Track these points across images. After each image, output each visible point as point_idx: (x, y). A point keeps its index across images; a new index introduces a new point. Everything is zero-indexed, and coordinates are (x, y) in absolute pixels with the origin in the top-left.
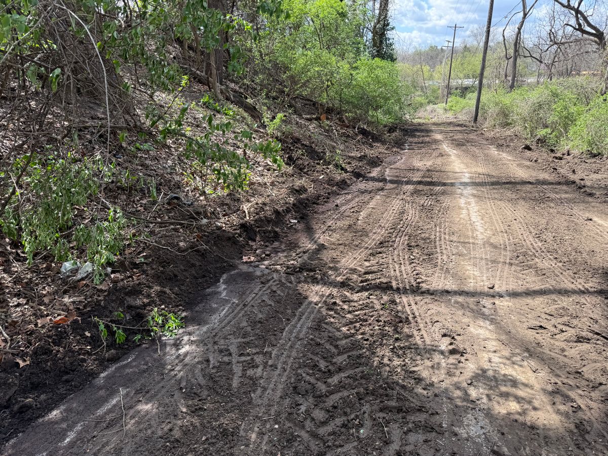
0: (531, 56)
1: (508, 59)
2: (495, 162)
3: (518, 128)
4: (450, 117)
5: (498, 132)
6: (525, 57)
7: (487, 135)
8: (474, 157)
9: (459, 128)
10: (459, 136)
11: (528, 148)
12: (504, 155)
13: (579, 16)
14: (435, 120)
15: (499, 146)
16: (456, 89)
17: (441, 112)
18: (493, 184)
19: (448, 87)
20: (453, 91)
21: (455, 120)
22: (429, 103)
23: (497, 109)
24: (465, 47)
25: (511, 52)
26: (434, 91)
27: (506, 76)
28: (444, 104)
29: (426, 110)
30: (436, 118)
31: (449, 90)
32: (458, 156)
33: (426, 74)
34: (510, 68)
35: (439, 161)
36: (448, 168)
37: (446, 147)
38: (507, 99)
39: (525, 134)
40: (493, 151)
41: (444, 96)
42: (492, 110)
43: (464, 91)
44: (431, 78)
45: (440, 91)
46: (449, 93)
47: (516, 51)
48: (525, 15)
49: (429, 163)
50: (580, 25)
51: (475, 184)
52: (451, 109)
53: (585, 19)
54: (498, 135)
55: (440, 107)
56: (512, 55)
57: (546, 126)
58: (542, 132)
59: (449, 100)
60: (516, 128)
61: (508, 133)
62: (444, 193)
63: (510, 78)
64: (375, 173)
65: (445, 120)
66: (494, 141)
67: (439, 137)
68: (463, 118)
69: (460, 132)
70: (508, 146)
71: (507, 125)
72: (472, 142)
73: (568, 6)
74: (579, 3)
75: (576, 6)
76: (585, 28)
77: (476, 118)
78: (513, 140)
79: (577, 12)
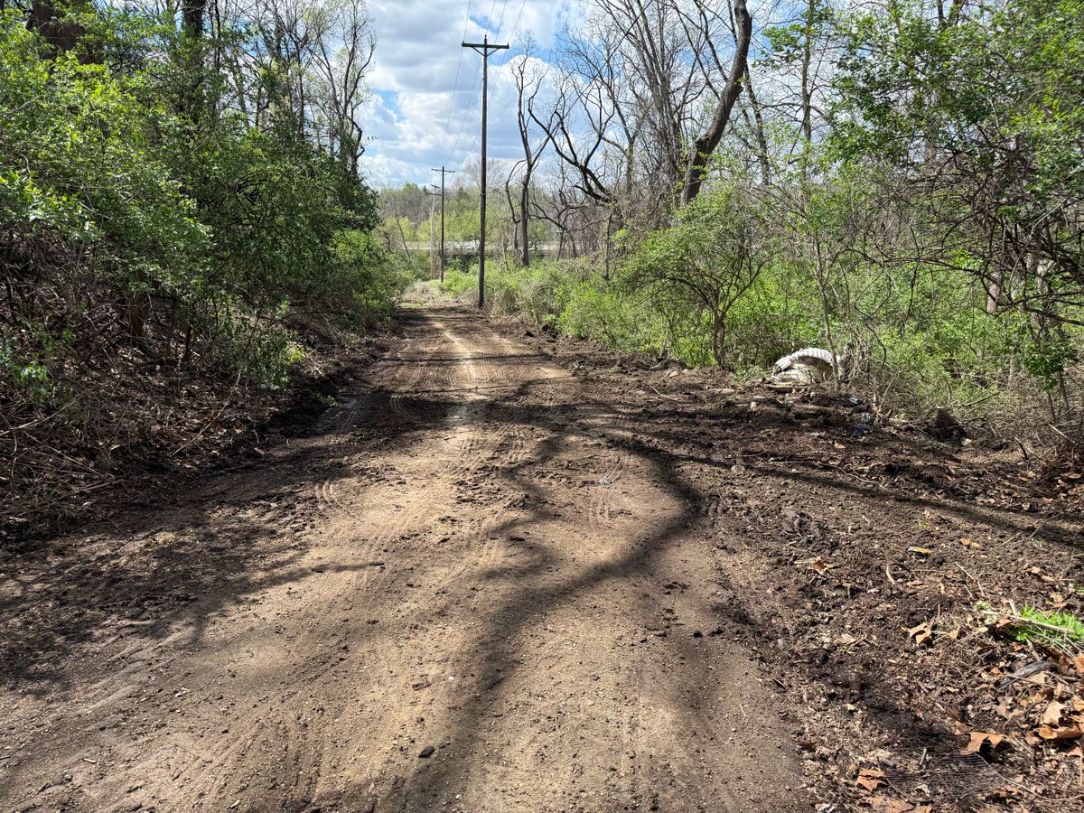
0: (546, 217)
1: (516, 223)
2: (494, 345)
3: (524, 315)
4: (448, 300)
5: (505, 319)
6: (538, 217)
7: (494, 322)
8: (477, 342)
9: (461, 316)
10: (462, 325)
11: (529, 334)
12: (505, 340)
13: (588, 175)
14: (430, 304)
15: (503, 334)
16: (454, 257)
17: (437, 292)
19: (442, 254)
20: (450, 260)
21: (457, 305)
22: (416, 278)
23: (503, 292)
24: (461, 189)
25: (518, 210)
26: (422, 260)
27: (516, 245)
28: (439, 281)
29: (414, 290)
30: (431, 302)
31: (444, 259)
32: (462, 342)
33: (407, 233)
34: (520, 235)
35: (444, 346)
36: (453, 351)
37: (448, 335)
38: (512, 280)
39: (531, 321)
40: (496, 338)
41: (437, 268)
42: (498, 294)
43: (465, 260)
44: (415, 238)
45: (430, 260)
46: (445, 264)
47: (525, 211)
48: (530, 166)
49: (435, 348)
50: (590, 187)
51: (474, 359)
52: (449, 290)
53: (596, 180)
54: (503, 323)
55: (433, 285)
56: (521, 217)
57: (551, 311)
58: (548, 318)
59: (445, 274)
60: (523, 314)
61: (515, 320)
62: (451, 364)
63: (521, 248)
64: (387, 355)
65: (443, 305)
66: (498, 328)
67: (439, 325)
68: (466, 302)
69: (464, 319)
70: (511, 333)
71: (513, 310)
72: (476, 330)
73: (576, 163)
74: (586, 163)
75: (583, 164)
76: (595, 191)
77: (481, 303)
78: (517, 327)
79: (585, 171)
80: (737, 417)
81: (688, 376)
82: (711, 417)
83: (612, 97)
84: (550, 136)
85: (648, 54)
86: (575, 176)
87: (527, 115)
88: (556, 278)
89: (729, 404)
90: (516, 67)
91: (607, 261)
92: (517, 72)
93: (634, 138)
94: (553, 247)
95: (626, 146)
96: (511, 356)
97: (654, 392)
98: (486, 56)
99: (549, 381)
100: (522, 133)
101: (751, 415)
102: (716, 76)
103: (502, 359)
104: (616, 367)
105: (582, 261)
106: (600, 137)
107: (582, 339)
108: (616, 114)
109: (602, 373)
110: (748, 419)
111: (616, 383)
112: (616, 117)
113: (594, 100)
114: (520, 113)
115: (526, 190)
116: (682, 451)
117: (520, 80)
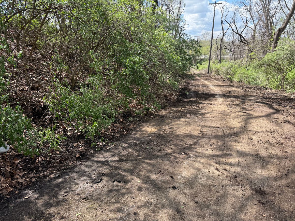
0: (227, 48)
1: (218, 50)
2: (216, 83)
3: (222, 75)
4: (198, 72)
6: (224, 49)
7: (213, 77)
8: (211, 82)
9: (203, 76)
10: (205, 78)
11: (224, 81)
12: (218, 82)
13: (241, 37)
15: (217, 80)
18: (217, 86)
21: (201, 73)
25: (219, 47)
27: (218, 56)
30: (193, 72)
32: (207, 82)
34: (219, 54)
36: (206, 84)
37: (202, 80)
38: (219, 66)
39: (224, 77)
42: (214, 70)
43: (201, 61)
47: (221, 47)
48: (224, 35)
50: (242, 40)
51: (213, 86)
52: (197, 69)
53: (244, 38)
54: (216, 78)
56: (220, 49)
57: (230, 75)
58: (229, 76)
61: (219, 77)
62: (208, 87)
66: (215, 79)
67: (198, 78)
69: (205, 76)
70: (219, 80)
71: (218, 74)
72: (209, 79)
73: (238, 34)
74: (241, 33)
75: (240, 34)
76: (244, 41)
77: (208, 73)
78: (220, 79)
79: (240, 35)
80: (287, 99)
81: (273, 91)
82: (281, 99)
83: (251, 14)
84: (230, 26)
85: (264, 3)
86: (237, 37)
87: (224, 20)
88: (232, 66)
89: (285, 97)
90: (222, 7)
91: (247, 61)
92: (222, 9)
93: (256, 25)
94: (228, 56)
95: (254, 28)
96: (222, 86)
97: (265, 94)
98: (215, 6)
99: (236, 91)
100: (222, 25)
101: (292, 99)
102: (286, 9)
103: (220, 86)
104: (253, 89)
105: (239, 61)
106: (246, 26)
107: (240, 82)
108: (251, 19)
109: (250, 90)
110: (291, 100)
111: (254, 92)
112: (252, 20)
113: (245, 16)
114: (222, 20)
115: (222, 41)
116: (274, 104)
117: (222, 11)
